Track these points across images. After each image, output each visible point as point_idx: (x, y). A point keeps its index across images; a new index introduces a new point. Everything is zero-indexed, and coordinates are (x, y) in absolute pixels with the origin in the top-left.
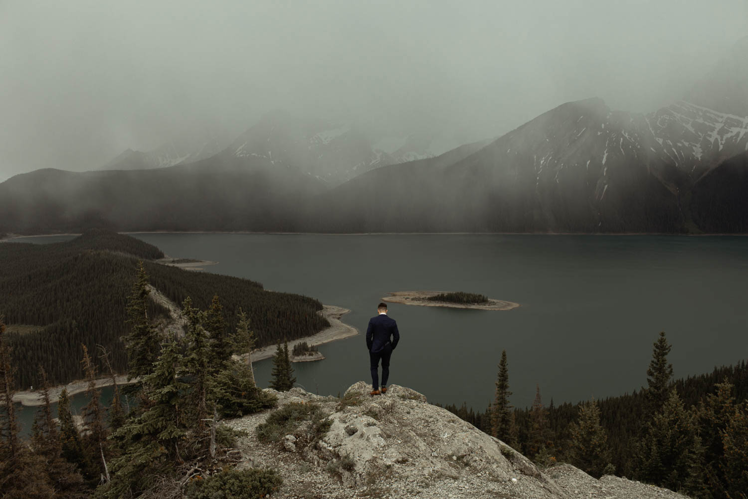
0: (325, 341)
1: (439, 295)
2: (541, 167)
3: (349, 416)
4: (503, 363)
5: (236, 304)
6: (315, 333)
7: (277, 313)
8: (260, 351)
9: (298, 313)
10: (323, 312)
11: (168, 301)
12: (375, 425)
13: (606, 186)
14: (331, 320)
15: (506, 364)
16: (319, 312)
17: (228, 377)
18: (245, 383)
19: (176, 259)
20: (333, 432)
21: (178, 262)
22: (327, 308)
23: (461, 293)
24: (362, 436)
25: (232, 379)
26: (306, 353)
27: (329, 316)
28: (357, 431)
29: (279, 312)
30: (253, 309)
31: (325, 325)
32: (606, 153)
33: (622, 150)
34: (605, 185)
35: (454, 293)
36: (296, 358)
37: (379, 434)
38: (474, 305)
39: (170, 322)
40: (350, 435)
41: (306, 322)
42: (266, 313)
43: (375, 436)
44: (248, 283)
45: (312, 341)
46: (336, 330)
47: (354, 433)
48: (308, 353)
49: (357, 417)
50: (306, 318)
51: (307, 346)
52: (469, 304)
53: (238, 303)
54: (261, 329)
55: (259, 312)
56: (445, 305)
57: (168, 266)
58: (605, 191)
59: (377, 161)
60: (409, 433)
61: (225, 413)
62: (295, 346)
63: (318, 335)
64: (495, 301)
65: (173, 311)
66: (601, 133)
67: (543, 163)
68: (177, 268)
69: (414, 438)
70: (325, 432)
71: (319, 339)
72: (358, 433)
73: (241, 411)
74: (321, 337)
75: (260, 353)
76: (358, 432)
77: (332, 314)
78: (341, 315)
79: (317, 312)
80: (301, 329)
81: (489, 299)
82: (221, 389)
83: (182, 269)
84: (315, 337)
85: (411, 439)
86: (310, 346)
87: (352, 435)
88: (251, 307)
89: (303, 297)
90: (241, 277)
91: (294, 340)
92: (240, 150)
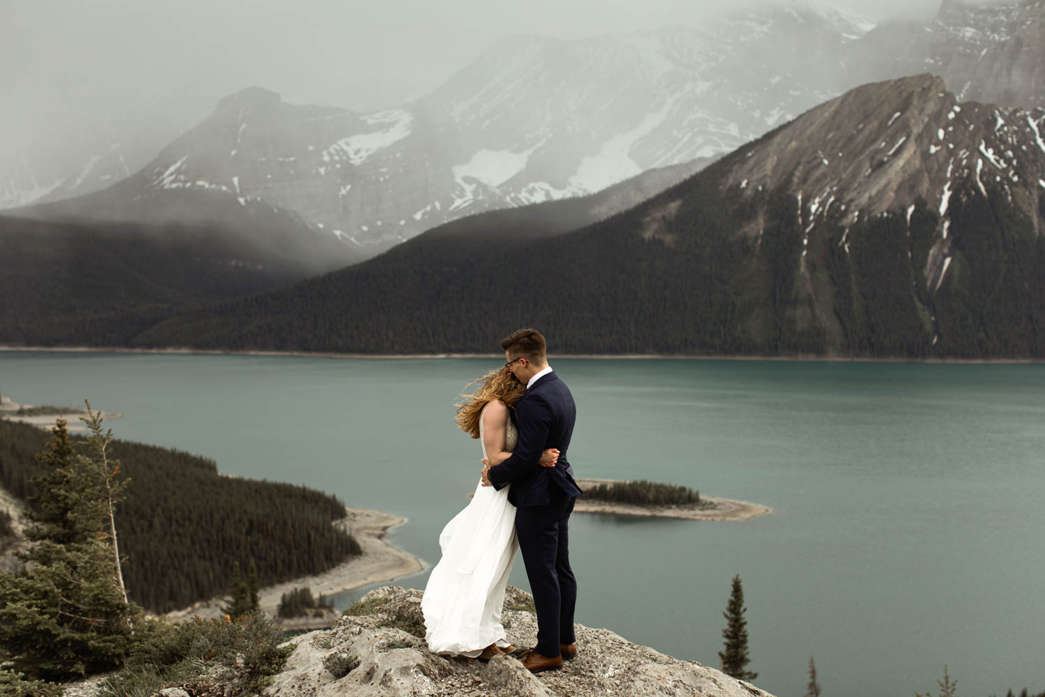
0: (349, 586)
1: (595, 487)
2: (811, 218)
3: (340, 633)
4: (736, 606)
5: (158, 505)
6: (329, 569)
7: (247, 524)
8: (208, 606)
9: (293, 526)
10: (347, 523)
11: (7, 497)
12: (409, 645)
13: (948, 261)
14: (362, 540)
15: (742, 609)
16: (338, 522)
17: (54, 580)
18: (96, 592)
19: (26, 407)
20: (292, 673)
21: (31, 412)
22: (354, 515)
23: (643, 484)
24: (369, 675)
25: (64, 585)
26: (308, 611)
27: (358, 530)
28: (356, 666)
29: (251, 523)
30: (194, 516)
31: (351, 549)
32: (949, 189)
33: (980, 185)
34: (945, 257)
35: (628, 482)
36: (286, 622)
37: (418, 665)
38: (670, 508)
39: (10, 544)
40: (338, 676)
41: (310, 543)
42: (223, 523)
43: (405, 671)
44: (184, 458)
45: (319, 587)
46: (373, 563)
47: (348, 670)
48: (313, 611)
49: (360, 632)
50: (309, 536)
51: (310, 597)
52: (658, 507)
53: (162, 503)
54: (211, 559)
55: (207, 523)
56: (608, 508)
57: (8, 422)
58: (945, 274)
59: (465, 202)
60: (504, 662)
61: (41, 669)
62: (284, 597)
63: (334, 572)
64: (715, 500)
65: (16, 518)
66: (938, 148)
67: (817, 210)
68: (28, 426)
69: (519, 673)
70: (269, 674)
71: (337, 580)
72: (361, 670)
73: (84, 663)
74: (340, 576)
75: (208, 611)
76: (361, 666)
77: (366, 528)
78: (385, 528)
79: (333, 524)
80: (298, 561)
81: (702, 497)
82: (29, 606)
83: (41, 427)
84: (327, 576)
85: (509, 676)
86: (316, 596)
87: (344, 674)
88: (190, 512)
89: (304, 490)
90: (168, 447)
91: (281, 582)
92: (171, 174)
